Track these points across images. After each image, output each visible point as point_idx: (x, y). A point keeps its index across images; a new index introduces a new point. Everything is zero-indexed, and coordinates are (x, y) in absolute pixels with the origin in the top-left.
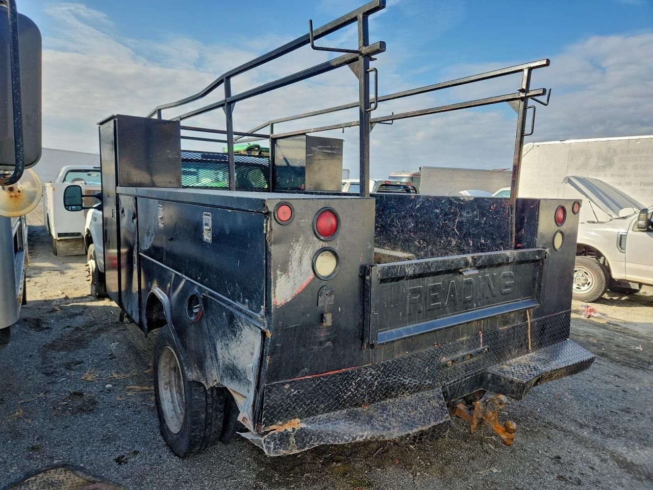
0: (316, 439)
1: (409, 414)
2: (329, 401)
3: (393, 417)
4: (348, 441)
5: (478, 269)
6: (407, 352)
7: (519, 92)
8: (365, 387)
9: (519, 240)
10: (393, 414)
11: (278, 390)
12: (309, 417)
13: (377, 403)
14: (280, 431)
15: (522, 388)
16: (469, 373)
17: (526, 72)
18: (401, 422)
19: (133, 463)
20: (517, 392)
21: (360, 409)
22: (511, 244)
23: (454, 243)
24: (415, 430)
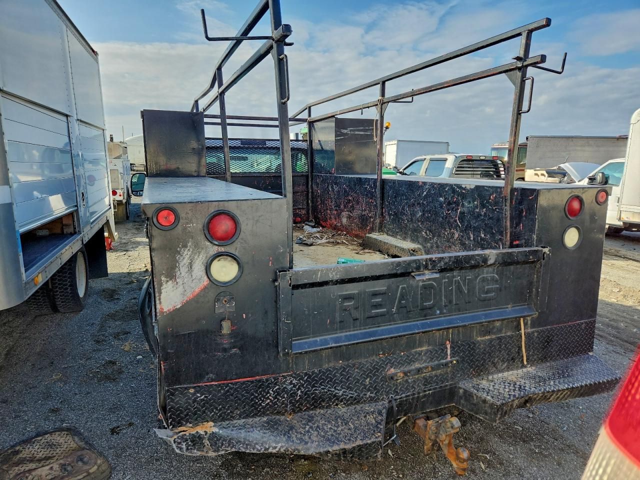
0: (227, 445)
1: (336, 429)
2: (245, 407)
3: (316, 430)
4: (260, 451)
5: (439, 272)
6: (341, 362)
7: (516, 61)
8: (286, 396)
9: (515, 236)
10: (318, 427)
11: (181, 394)
12: (224, 421)
13: (304, 413)
14: (192, 433)
15: (496, 410)
16: (430, 387)
17: (524, 35)
18: (324, 437)
19: (124, 434)
20: (490, 413)
21: (282, 418)
22: (506, 241)
23: (456, 236)
24: (336, 448)
